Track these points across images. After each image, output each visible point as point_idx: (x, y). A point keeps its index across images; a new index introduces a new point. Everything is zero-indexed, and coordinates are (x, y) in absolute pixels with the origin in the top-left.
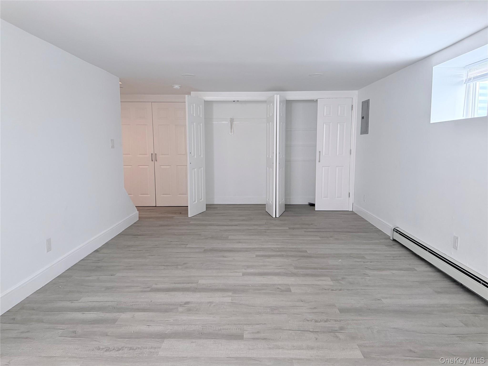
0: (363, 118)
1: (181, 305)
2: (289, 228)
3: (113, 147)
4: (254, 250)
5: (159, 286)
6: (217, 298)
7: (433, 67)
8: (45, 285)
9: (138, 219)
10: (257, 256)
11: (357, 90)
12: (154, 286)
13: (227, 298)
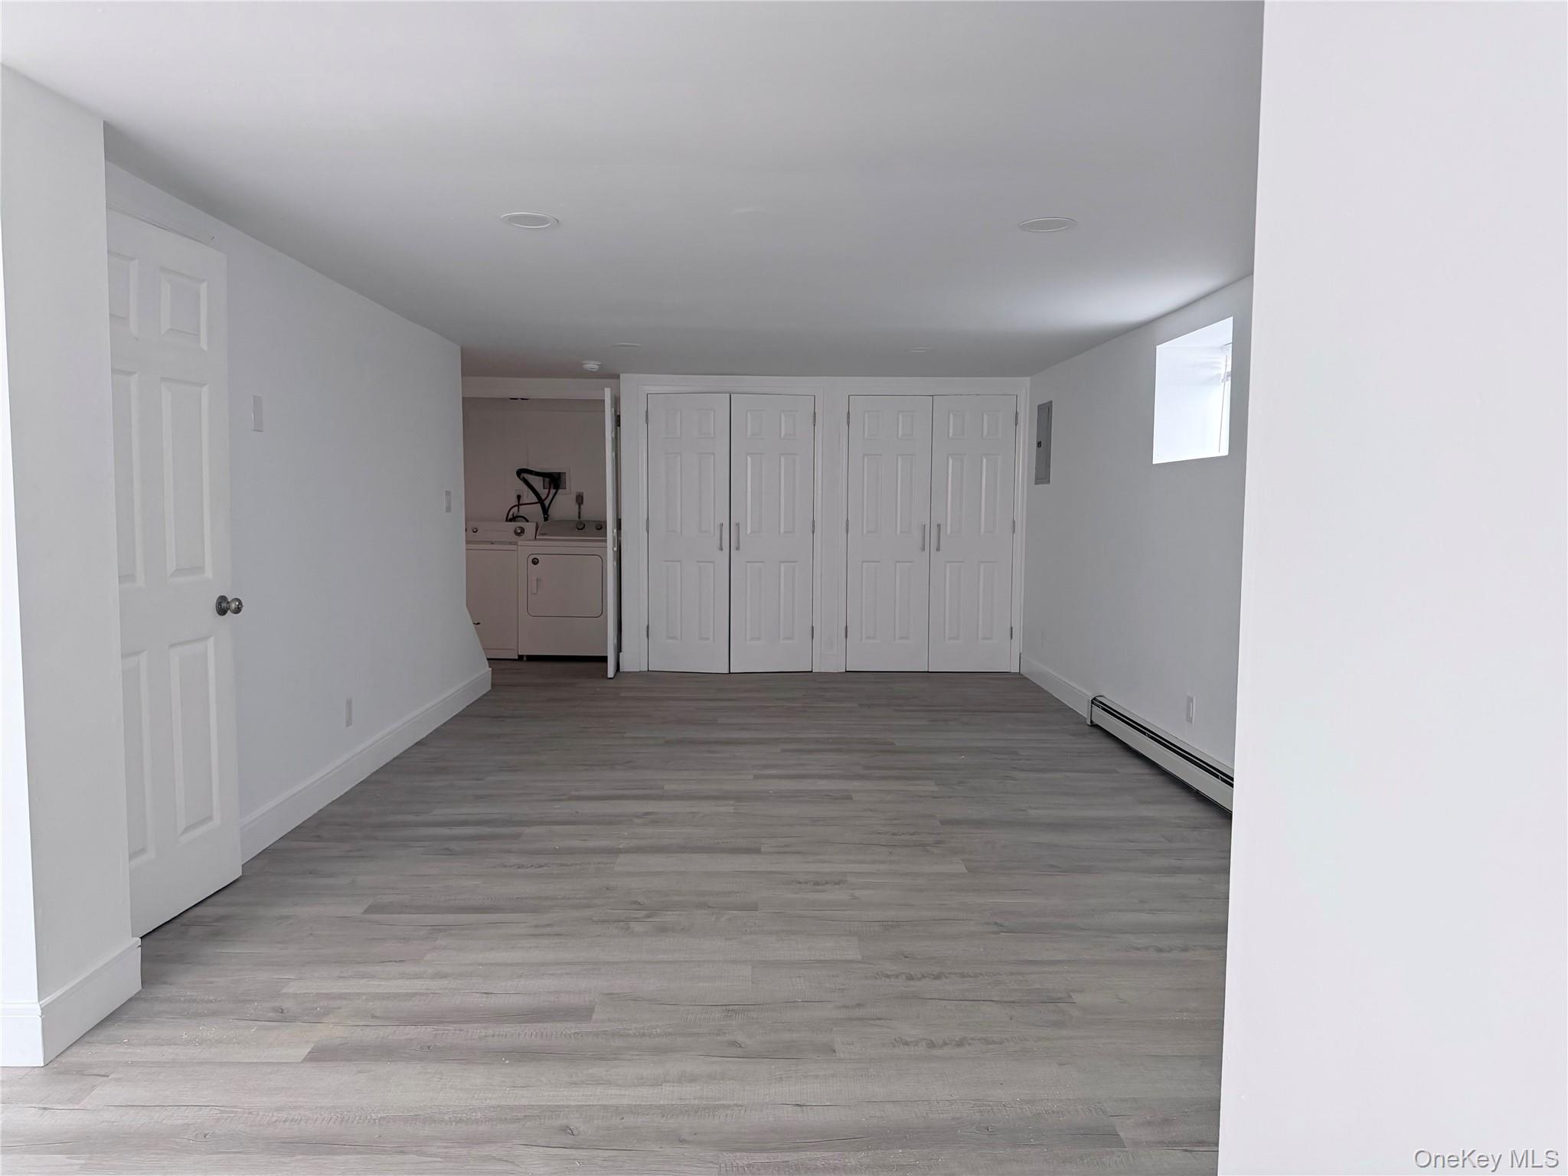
0: (1039, 444)
1: (638, 817)
2: (860, 705)
3: (448, 509)
4: (777, 741)
5: (584, 793)
6: (706, 808)
7: (1157, 347)
8: (345, 793)
9: (489, 688)
10: (784, 751)
11: (1028, 376)
12: (574, 793)
13: (727, 808)
